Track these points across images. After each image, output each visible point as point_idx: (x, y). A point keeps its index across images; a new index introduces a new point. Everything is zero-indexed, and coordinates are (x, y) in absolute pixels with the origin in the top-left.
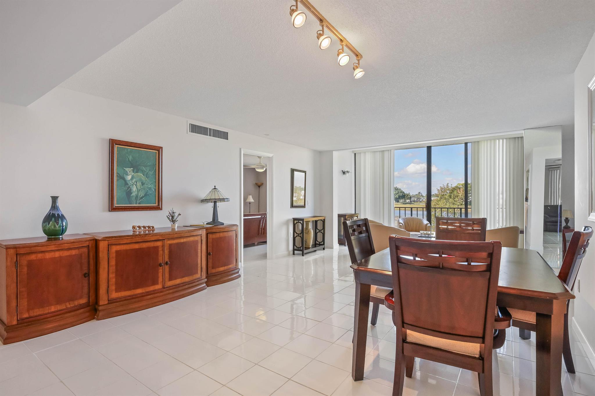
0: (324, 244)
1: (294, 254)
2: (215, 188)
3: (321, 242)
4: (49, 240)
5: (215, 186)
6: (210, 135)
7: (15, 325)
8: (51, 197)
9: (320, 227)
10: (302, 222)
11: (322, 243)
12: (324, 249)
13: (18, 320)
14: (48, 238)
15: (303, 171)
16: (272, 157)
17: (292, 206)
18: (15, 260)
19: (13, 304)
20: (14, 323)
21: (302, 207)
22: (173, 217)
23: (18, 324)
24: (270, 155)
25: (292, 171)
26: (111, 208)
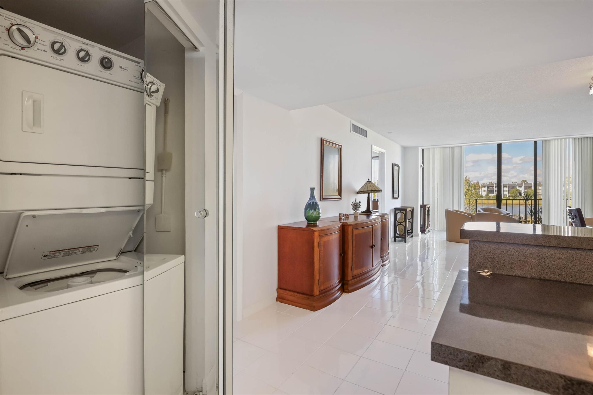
0: (412, 232)
1: (395, 241)
2: (369, 181)
3: (409, 230)
5: (369, 179)
6: (359, 134)
7: (318, 295)
8: (310, 188)
9: (409, 216)
10: (404, 212)
11: (411, 231)
12: (412, 237)
13: (319, 291)
14: (308, 223)
15: (398, 166)
16: (384, 153)
17: (393, 197)
18: (318, 241)
19: (318, 278)
20: (318, 293)
21: (397, 198)
22: (356, 206)
23: (319, 295)
24: (383, 151)
25: (393, 165)
26: (322, 198)
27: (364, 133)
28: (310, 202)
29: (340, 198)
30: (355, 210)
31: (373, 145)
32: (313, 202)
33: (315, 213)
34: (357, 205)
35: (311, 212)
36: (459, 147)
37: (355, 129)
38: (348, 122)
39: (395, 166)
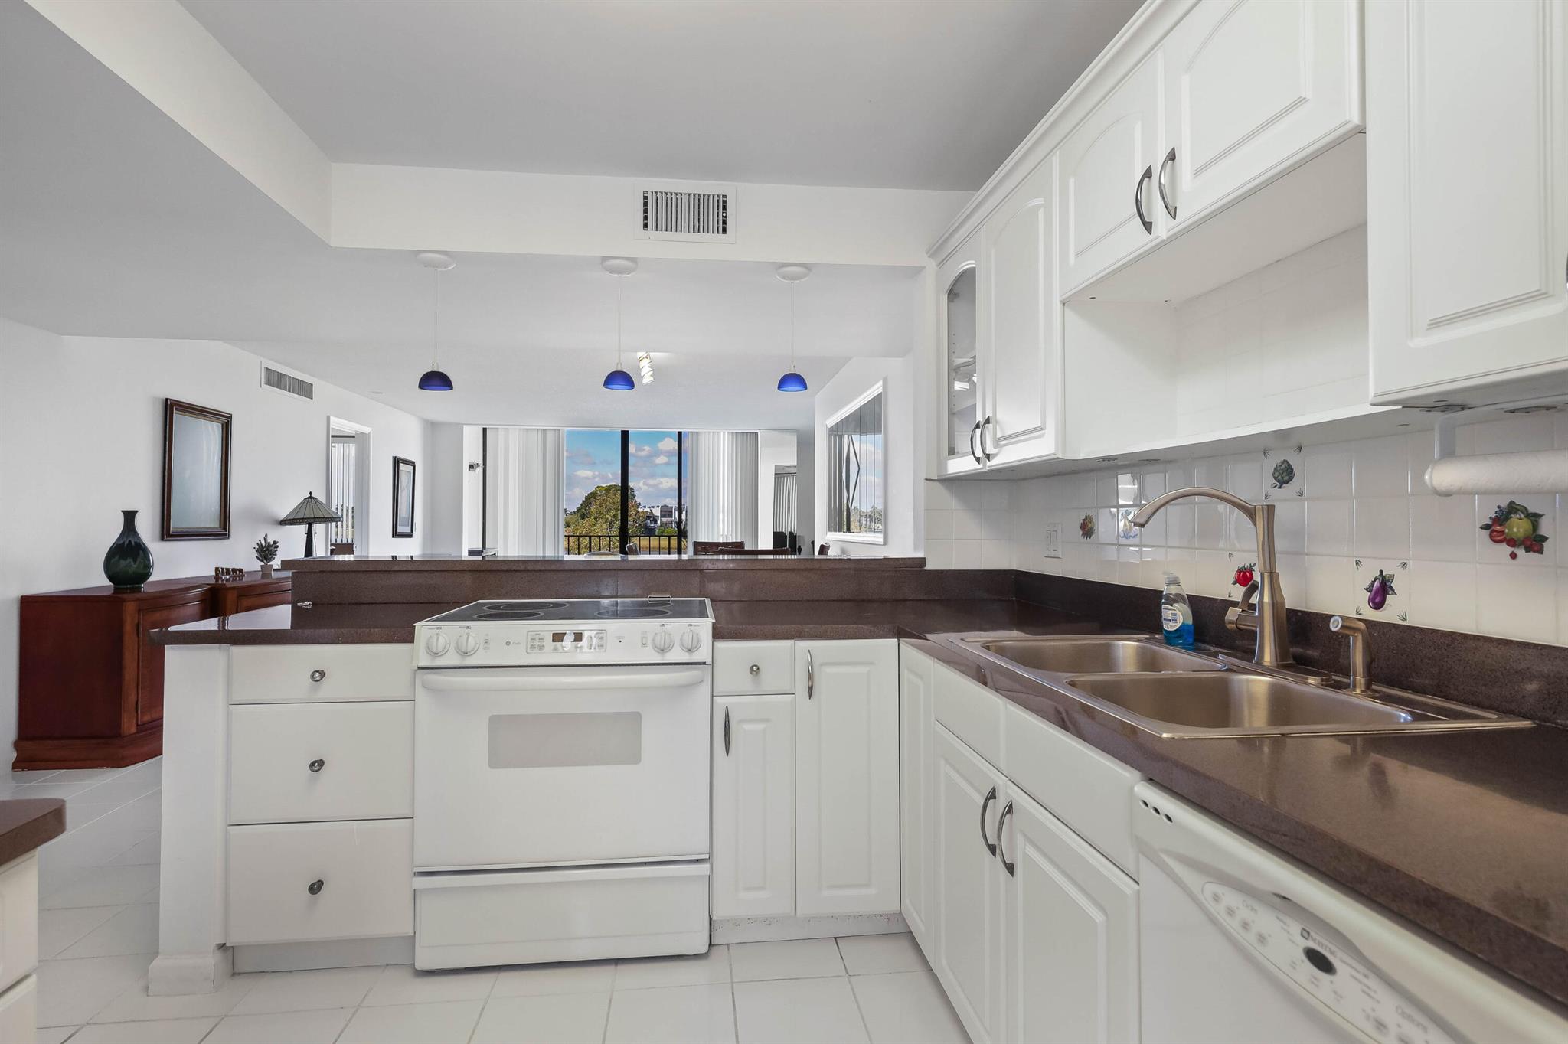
2: (311, 497)
4: (116, 590)
5: (311, 493)
6: (289, 391)
7: (134, 734)
8: (122, 511)
13: (137, 726)
15: (412, 464)
16: (369, 433)
17: (396, 534)
18: (136, 621)
19: (133, 698)
20: (133, 730)
21: (410, 535)
22: (266, 552)
23: (137, 732)
24: (366, 430)
25: (397, 462)
26: (167, 533)
27: (305, 389)
28: (121, 542)
29: (226, 535)
30: (262, 561)
31: (331, 418)
32: (130, 541)
33: (135, 566)
34: (268, 549)
35: (123, 563)
36: (555, 430)
37: (275, 379)
38: (254, 364)
39: (400, 464)
